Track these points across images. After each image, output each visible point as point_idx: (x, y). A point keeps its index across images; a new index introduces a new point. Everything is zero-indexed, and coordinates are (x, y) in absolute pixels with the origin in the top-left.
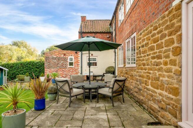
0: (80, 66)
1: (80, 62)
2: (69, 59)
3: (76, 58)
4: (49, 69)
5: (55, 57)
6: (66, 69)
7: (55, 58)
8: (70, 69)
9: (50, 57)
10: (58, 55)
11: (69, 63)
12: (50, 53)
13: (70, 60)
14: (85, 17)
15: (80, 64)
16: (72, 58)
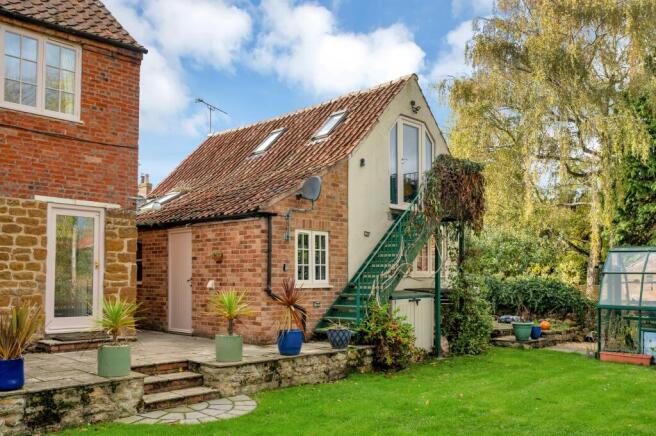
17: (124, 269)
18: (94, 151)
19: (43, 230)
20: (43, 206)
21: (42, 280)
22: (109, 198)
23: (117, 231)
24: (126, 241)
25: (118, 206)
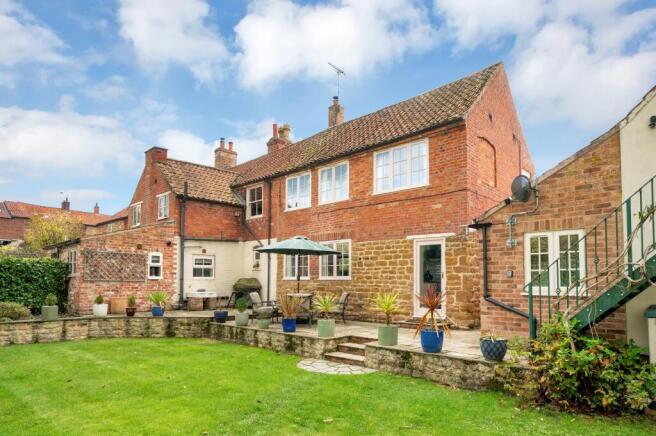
0: (178, 276)
1: (178, 266)
2: (150, 259)
3: (169, 256)
4: (93, 286)
5: (114, 250)
6: (143, 285)
7: (115, 255)
8: (154, 283)
9: (98, 250)
10: (120, 248)
11: (151, 268)
12: (98, 240)
13: (153, 261)
14: (166, 150)
15: (177, 271)
16: (158, 257)
17: (459, 278)
18: (437, 200)
19: (412, 256)
20: (412, 241)
21: (411, 285)
22: (448, 229)
23: (452, 252)
24: (459, 257)
25: (454, 234)
